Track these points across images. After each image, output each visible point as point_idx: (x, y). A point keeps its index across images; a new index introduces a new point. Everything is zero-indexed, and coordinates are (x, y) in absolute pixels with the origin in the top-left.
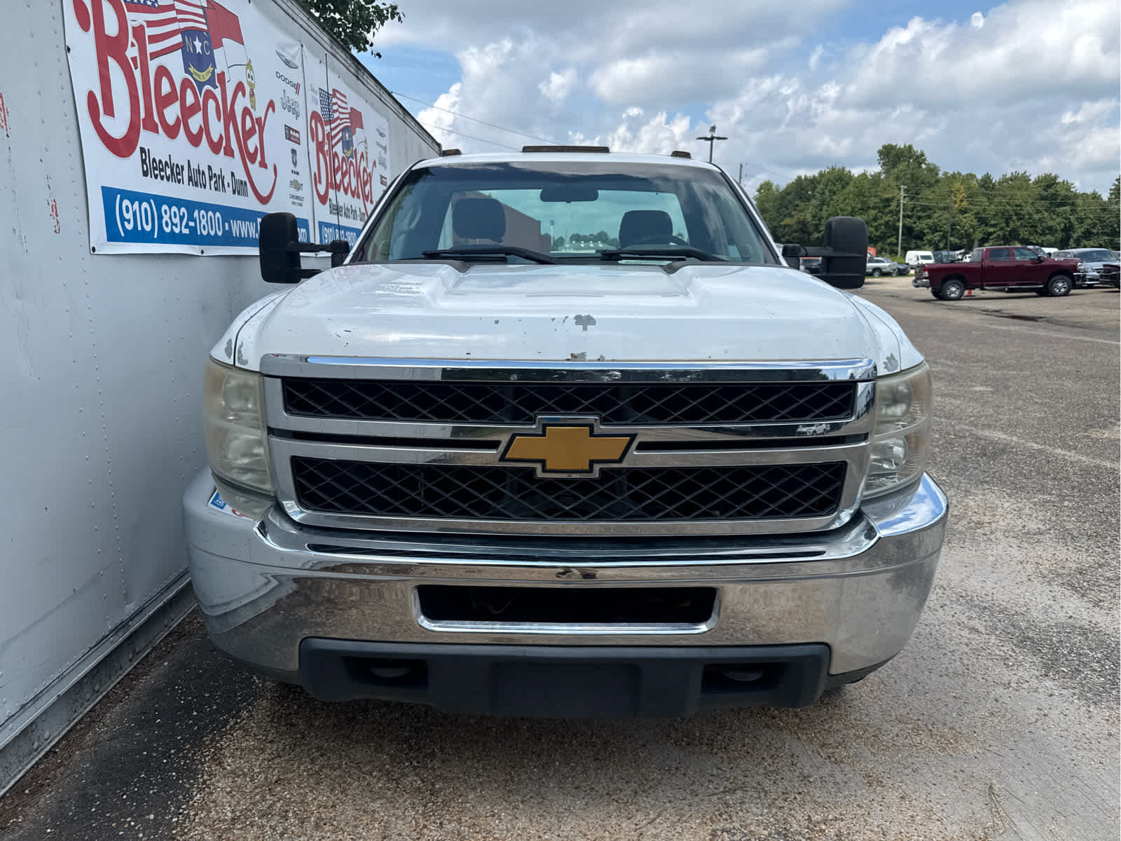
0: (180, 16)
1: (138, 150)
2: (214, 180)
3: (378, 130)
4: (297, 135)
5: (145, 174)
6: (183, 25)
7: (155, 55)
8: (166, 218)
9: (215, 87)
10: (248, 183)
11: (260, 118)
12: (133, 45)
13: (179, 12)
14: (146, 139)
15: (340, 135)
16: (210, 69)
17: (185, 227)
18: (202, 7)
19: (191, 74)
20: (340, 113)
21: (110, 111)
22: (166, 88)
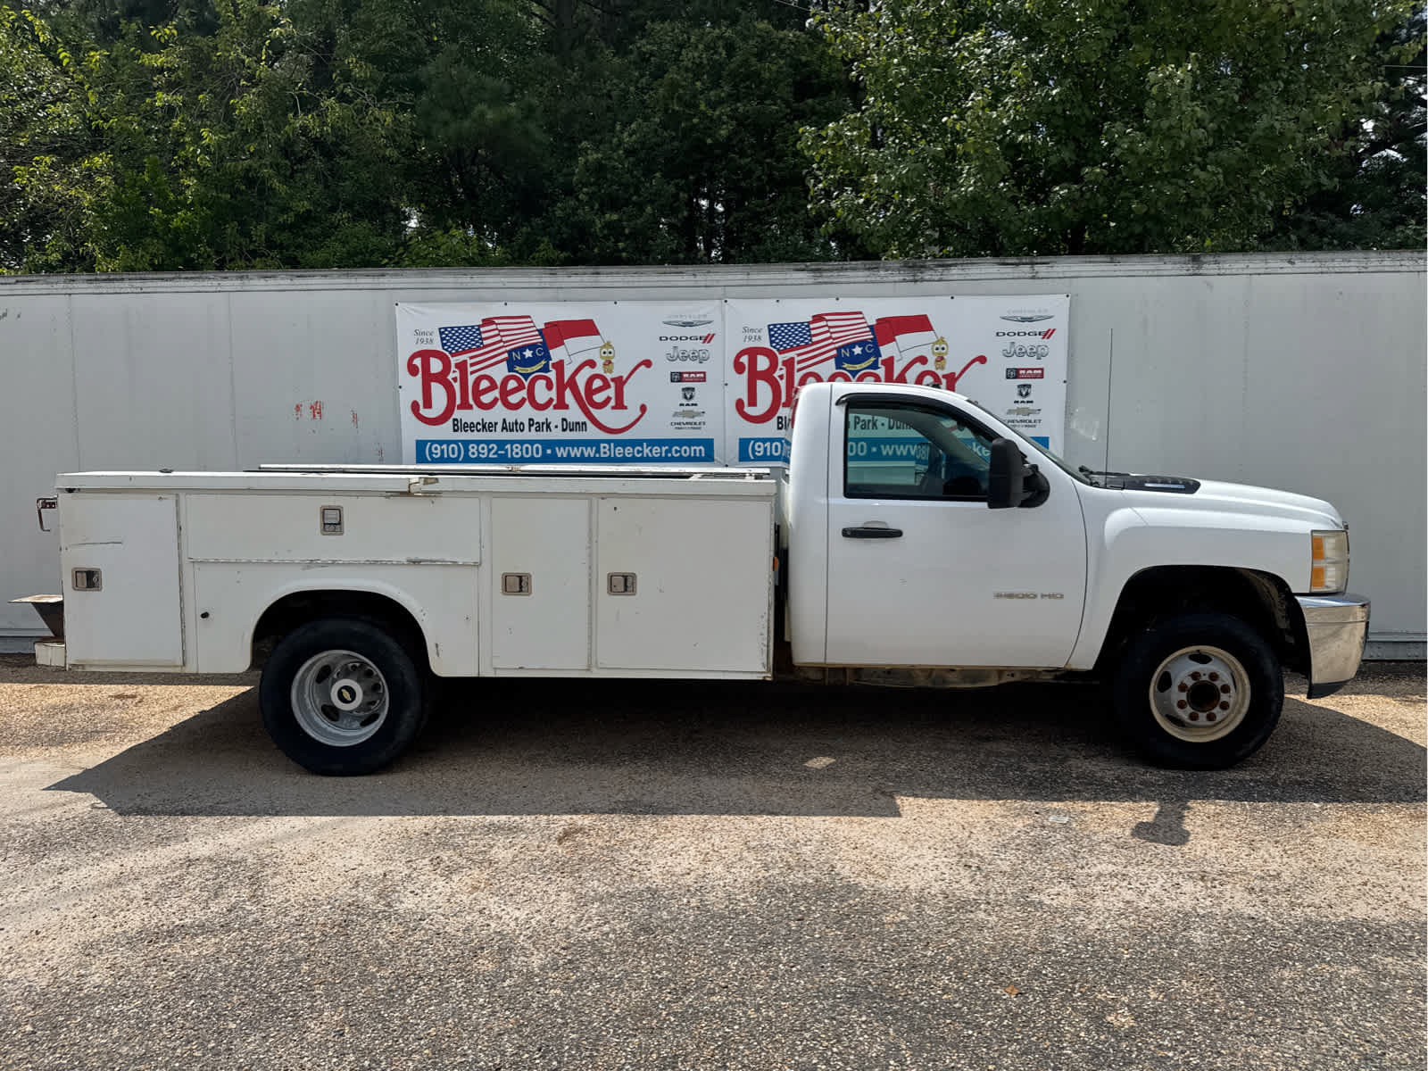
1: (451, 420)
5: (455, 431)
7: (472, 373)
9: (548, 371)
14: (457, 414)
21: (428, 404)
22: (484, 384)
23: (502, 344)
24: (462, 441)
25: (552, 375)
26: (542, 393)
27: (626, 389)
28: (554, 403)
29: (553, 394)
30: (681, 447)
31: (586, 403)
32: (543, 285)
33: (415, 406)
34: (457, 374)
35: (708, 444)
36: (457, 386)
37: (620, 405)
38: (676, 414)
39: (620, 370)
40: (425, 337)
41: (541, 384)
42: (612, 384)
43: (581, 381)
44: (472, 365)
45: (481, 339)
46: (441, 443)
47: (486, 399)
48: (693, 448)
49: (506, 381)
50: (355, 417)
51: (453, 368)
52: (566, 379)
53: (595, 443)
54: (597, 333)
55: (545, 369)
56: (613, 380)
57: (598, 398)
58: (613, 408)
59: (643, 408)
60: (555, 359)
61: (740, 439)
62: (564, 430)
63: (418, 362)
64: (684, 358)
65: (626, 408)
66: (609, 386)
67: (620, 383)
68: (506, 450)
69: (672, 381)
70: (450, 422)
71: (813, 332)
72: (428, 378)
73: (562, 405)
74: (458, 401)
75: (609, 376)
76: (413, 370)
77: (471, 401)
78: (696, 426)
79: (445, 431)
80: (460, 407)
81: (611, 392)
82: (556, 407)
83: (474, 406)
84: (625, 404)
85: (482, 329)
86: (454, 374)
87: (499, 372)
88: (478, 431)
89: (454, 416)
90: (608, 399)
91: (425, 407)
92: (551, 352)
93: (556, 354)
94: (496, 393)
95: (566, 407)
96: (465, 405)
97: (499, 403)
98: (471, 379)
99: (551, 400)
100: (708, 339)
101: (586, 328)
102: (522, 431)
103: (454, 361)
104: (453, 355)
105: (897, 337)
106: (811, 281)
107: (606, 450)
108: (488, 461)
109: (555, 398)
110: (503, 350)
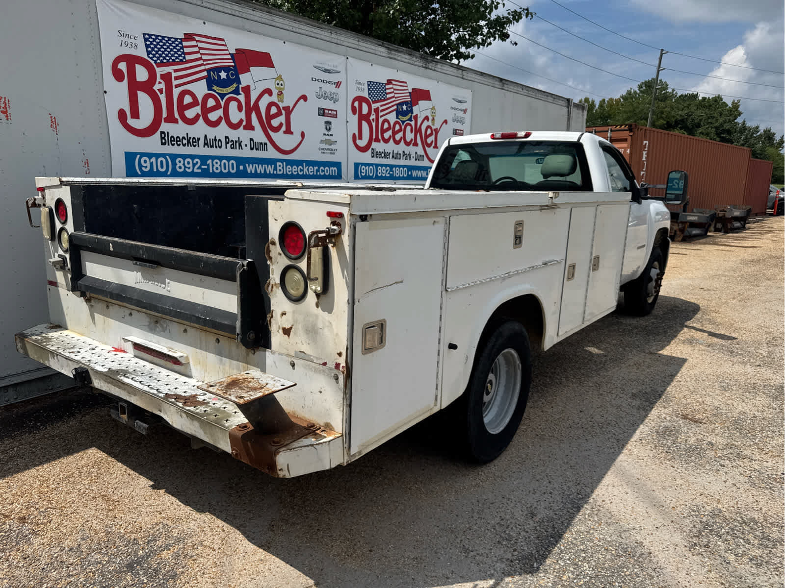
0: (205, 63)
1: (158, 133)
2: (230, 143)
3: (454, 99)
4: (335, 113)
5: (163, 144)
6: (207, 67)
7: (177, 86)
8: (178, 165)
9: (239, 94)
10: (268, 143)
11: (289, 107)
12: (160, 83)
13: (205, 60)
14: (165, 127)
15: (395, 107)
16: (235, 85)
17: (198, 169)
18: (230, 54)
19: (214, 91)
20: (395, 93)
21: (135, 114)
22: (188, 99)
23: (201, 62)
24: (170, 155)
25: (242, 97)
26: (236, 115)
27: (292, 116)
28: (244, 123)
29: (243, 115)
30: (324, 168)
31: (267, 128)
32: (233, 12)
33: (122, 115)
34: (163, 86)
35: (338, 165)
36: (163, 98)
37: (288, 131)
38: (322, 142)
39: (288, 102)
40: (129, 41)
41: (233, 105)
42: (283, 112)
43: (263, 105)
44: (177, 78)
45: (183, 53)
46: (150, 156)
47: (190, 114)
48: (331, 169)
49: (206, 97)
50: (54, 123)
51: (159, 79)
52: (252, 104)
53: (272, 162)
54: (273, 67)
55: (236, 92)
56: (284, 108)
57: (275, 123)
58: (285, 132)
59: (303, 135)
60: (244, 84)
61: (355, 163)
62: (252, 149)
63: (123, 66)
64: (325, 98)
65: (292, 133)
66: (281, 114)
67: (288, 111)
68: (208, 166)
69: (319, 115)
70: (157, 135)
71: (388, 91)
72: (134, 87)
73: (249, 127)
74: (165, 115)
75: (281, 105)
76: (118, 75)
77: (177, 116)
78: (332, 152)
79: (152, 144)
80: (167, 120)
81: (282, 119)
82: (245, 128)
83: (180, 121)
84: (292, 130)
85: (185, 44)
86: (159, 86)
87: (200, 89)
88: (184, 145)
89: (161, 129)
90: (281, 124)
91: (132, 117)
92: (240, 76)
93: (245, 79)
94: (197, 110)
95: (252, 128)
96: (171, 119)
97: (201, 120)
98: (176, 92)
99: (241, 121)
100: (338, 85)
101: (264, 60)
102: (220, 147)
103: (160, 71)
104: (159, 65)
105: (420, 102)
106: (386, 55)
107: (281, 168)
108: (193, 175)
109: (244, 119)
110: (203, 68)
